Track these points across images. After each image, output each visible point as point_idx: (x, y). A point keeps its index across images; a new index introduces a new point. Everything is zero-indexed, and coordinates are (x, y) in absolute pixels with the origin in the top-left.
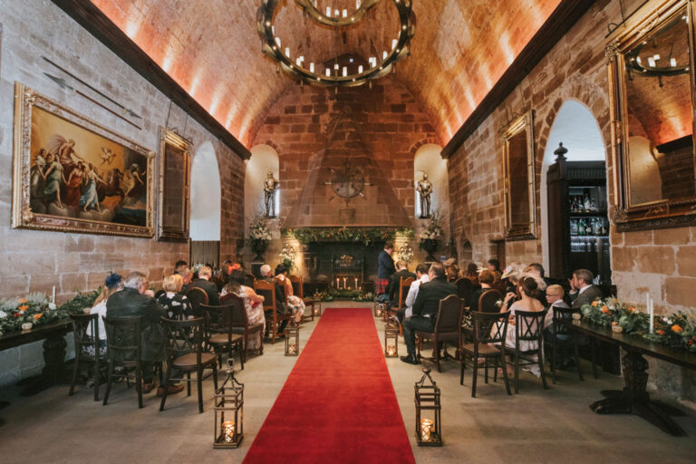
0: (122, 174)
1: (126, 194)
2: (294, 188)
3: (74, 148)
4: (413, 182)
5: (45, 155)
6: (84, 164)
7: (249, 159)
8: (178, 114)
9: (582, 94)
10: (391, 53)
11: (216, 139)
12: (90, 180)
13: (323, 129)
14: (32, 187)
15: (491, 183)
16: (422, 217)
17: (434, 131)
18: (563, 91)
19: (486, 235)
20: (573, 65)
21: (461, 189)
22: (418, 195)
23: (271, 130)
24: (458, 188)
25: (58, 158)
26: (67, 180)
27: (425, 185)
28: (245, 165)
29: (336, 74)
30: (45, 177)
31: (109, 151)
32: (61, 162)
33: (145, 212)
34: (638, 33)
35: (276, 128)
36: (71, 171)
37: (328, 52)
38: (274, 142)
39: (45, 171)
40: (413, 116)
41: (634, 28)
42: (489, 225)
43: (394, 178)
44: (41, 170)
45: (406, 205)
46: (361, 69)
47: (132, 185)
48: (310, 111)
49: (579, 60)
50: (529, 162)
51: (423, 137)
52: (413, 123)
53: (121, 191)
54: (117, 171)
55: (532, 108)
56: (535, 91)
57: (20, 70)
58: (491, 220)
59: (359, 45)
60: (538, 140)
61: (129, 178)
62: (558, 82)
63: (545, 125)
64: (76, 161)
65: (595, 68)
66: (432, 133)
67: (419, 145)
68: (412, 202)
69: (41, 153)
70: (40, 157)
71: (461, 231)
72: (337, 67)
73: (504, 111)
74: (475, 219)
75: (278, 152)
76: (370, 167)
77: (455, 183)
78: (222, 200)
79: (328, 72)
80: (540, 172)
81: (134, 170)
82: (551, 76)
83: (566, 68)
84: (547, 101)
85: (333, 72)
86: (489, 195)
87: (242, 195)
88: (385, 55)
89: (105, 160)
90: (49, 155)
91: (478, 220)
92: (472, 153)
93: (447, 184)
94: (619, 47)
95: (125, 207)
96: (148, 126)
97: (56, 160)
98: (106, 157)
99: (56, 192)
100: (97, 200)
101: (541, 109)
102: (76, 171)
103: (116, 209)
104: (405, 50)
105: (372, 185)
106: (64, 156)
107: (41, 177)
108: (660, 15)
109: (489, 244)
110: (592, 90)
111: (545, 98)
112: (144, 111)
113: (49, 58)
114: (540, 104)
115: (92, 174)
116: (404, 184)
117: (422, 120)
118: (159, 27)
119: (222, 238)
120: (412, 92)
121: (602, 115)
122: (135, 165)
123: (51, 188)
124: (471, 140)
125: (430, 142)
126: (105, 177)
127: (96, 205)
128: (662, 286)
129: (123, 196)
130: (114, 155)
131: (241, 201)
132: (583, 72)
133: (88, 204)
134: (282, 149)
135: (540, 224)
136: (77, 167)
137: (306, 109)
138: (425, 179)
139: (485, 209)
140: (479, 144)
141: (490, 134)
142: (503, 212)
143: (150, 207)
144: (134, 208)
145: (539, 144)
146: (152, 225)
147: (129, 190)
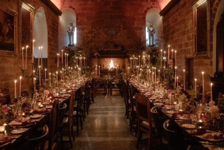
0: (3, 25)
1: (5, 35)
2: (84, 30)
4: (145, 28)
7: (61, 15)
15: (186, 29)
16: (150, 46)
17: (156, 1)
19: (183, 56)
21: (170, 32)
22: (147, 34)
24: (168, 31)
28: (59, 19)
33: (13, 44)
38: (73, 6)
42: (185, 50)
43: (135, 26)
45: (142, 40)
47: (7, 31)
50: (208, 20)
51: (150, 4)
53: (3, 33)
58: (186, 48)
60: (213, 8)
61: (6, 27)
66: (155, 3)
67: (148, 9)
68: (145, 38)
75: (76, 12)
76: (123, 20)
77: (167, 28)
78: (48, 37)
80: (213, 25)
81: (8, 23)
86: (185, 36)
87: (57, 34)
92: (177, 14)
95: (4, 42)
103: (1, 43)
105: (124, 29)
109: (185, 60)
116: (141, 29)
119: (48, 57)
122: (8, 20)
125: (154, 7)
129: (3, 36)
131: (57, 37)
134: (77, 10)
135: (212, 51)
138: (151, 26)
139: (183, 43)
140: (181, 9)
141: (187, 5)
142: (193, 45)
143: (15, 41)
144: (9, 42)
145: (213, 11)
146: (17, 51)
147: (6, 33)
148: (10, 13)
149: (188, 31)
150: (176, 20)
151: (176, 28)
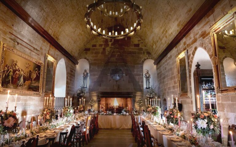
0: (32, 72)
1: (33, 80)
2: (95, 76)
3: (17, 64)
4: (143, 74)
5: (8, 66)
6: (20, 69)
7: (77, 64)
8: (53, 49)
9: (204, 46)
10: (134, 28)
11: (66, 57)
12: (21, 75)
13: (107, 53)
14: (2, 78)
16: (147, 88)
17: (151, 54)
18: (197, 44)
19: (172, 96)
20: (200, 35)
21: (162, 77)
22: (145, 79)
23: (86, 53)
24: (161, 77)
25: (12, 67)
26: (14, 75)
27: (148, 75)
28: (76, 67)
29: (113, 34)
30: (7, 75)
31: (28, 64)
32: (12, 69)
33: (39, 87)
34: (220, 27)
35: (88, 52)
36: (15, 72)
37: (109, 24)
38: (88, 58)
39: (7, 72)
40: (142, 48)
41: (218, 26)
42: (173, 92)
43: (135, 73)
44: (6, 72)
45: (140, 83)
46: (122, 33)
47: (35, 76)
48: (102, 46)
49: (202, 34)
50: (187, 69)
51: (147, 56)
52: (143, 51)
53: (31, 78)
54: (30, 71)
55: (187, 49)
56: (187, 43)
57: (3, 37)
58: (174, 90)
59: (122, 22)
60: (189, 61)
61: (34, 74)
62: (195, 41)
63: (192, 56)
64: (17, 68)
65: (207, 37)
66: (150, 55)
67: (145, 60)
68: (142, 82)
69: (6, 66)
70: (6, 67)
71: (162, 94)
72: (113, 32)
73: (177, 49)
74: (168, 90)
75: (89, 62)
76: (126, 68)
77: (159, 75)
78: (67, 81)
79: (110, 34)
80: (191, 73)
81: (36, 70)
82: (193, 39)
83: (198, 36)
84: (192, 47)
85: (112, 34)
86: (173, 81)
87: (74, 79)
88: (132, 28)
89: (27, 67)
90: (9, 66)
91: (169, 90)
92: (166, 63)
93: (156, 75)
94: (214, 31)
95: (32, 85)
96: (42, 54)
97: (11, 68)
98: (27, 66)
99: (10, 80)
100: (23, 82)
101: (190, 50)
102: (17, 72)
103: (29, 86)
104: (139, 27)
105: (126, 75)
106: (14, 67)
107: (6, 75)
108: (226, 23)
109: (173, 100)
110: (207, 45)
111: (191, 46)
112: (41, 48)
113: (12, 32)
114: (189, 47)
115: (22, 73)
116: (139, 75)
117: (146, 50)
118: (49, 19)
119: (66, 96)
120: (142, 39)
121: (211, 54)
122: (37, 69)
123: (9, 78)
124: (165, 59)
125: (149, 59)
126: (26, 74)
127: (22, 84)
128: (235, 118)
129: (32, 80)
130: (30, 65)
131: (74, 81)
132: (203, 38)
133: (20, 84)
134: (90, 60)
135: (192, 93)
136: (17, 70)
137: (101, 45)
138: (147, 73)
139: (171, 86)
140: (168, 60)
141: (172, 57)
142: (178, 87)
143: (41, 84)
144: (35, 85)
145: (190, 62)
146: (41, 92)
147: (34, 78)
148: (38, 63)
149: (174, 77)
150: (166, 68)
151: (166, 74)
